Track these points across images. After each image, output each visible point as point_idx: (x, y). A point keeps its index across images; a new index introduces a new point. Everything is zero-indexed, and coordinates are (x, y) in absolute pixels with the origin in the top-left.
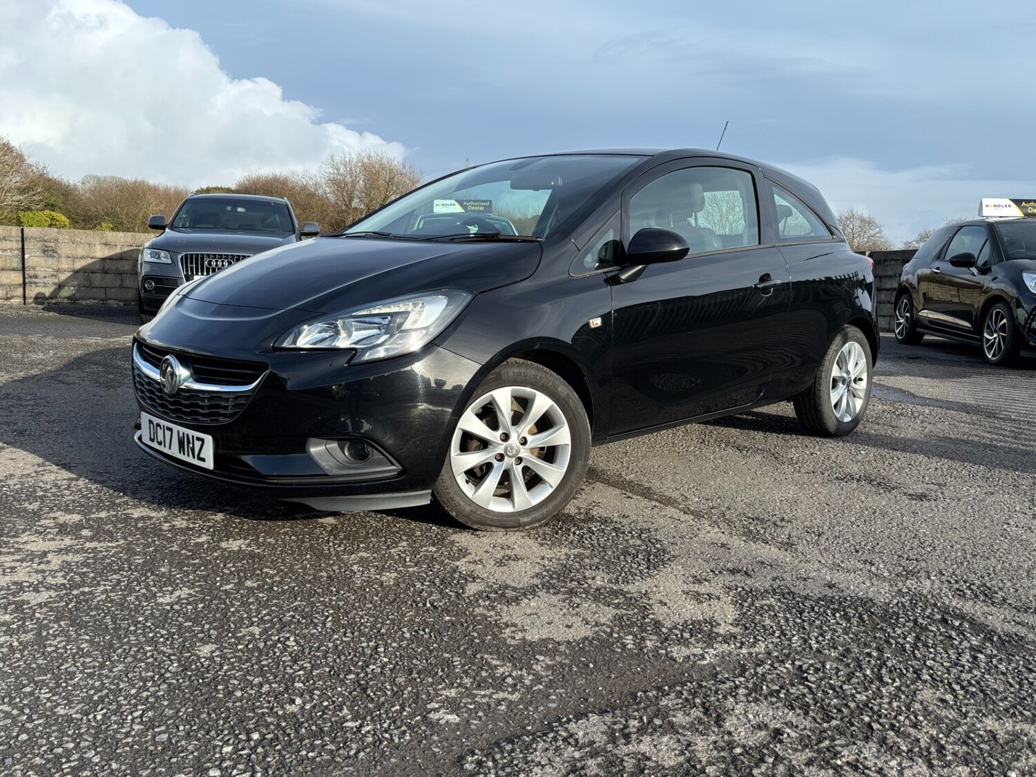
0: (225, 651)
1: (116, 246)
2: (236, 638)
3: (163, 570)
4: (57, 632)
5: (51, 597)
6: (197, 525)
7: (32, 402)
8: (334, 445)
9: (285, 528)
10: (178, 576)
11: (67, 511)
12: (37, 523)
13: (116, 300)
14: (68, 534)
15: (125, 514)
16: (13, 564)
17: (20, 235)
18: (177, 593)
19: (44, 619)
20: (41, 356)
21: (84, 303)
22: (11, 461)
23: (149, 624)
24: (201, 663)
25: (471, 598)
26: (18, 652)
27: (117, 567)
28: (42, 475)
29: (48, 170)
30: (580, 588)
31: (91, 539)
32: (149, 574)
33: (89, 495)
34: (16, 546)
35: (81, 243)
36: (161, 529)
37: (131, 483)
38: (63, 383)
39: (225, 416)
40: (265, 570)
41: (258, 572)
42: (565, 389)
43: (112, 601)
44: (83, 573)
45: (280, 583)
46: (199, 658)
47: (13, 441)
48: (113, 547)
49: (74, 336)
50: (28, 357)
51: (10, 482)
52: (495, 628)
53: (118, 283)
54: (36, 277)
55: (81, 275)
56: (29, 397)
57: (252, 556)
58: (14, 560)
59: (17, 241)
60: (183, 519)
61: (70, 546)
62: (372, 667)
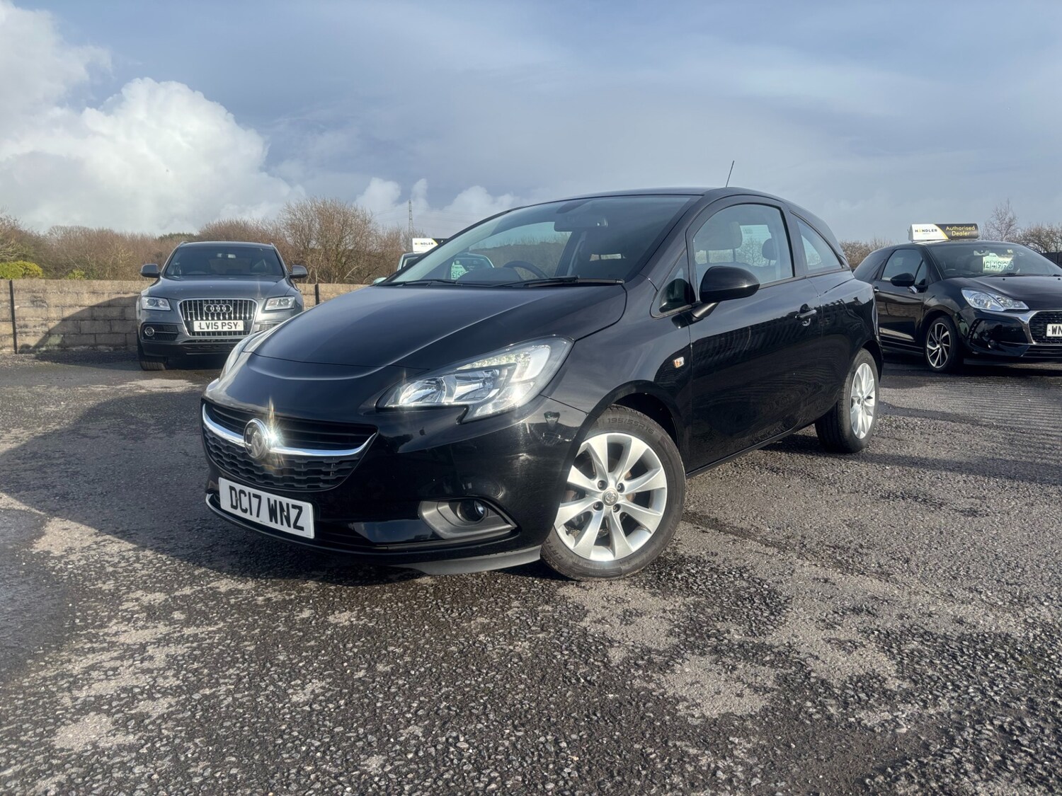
0: (397, 763)
1: (103, 293)
2: (401, 743)
3: (281, 658)
4: (196, 755)
5: (171, 706)
6: (293, 597)
7: (62, 460)
8: (445, 507)
9: (386, 593)
10: (301, 664)
11: (147, 589)
12: (120, 607)
13: (106, 345)
14: (159, 618)
15: (211, 589)
16: (112, 664)
17: (9, 287)
18: (309, 687)
19: (175, 737)
20: (52, 408)
21: (74, 349)
22: (65, 532)
23: (295, 734)
24: (376, 783)
25: (621, 668)
26: (161, 788)
27: (229, 659)
28: (104, 546)
29: (19, 223)
30: (722, 645)
31: (187, 623)
32: (269, 665)
33: (164, 568)
34: (108, 639)
35: (69, 292)
36: (257, 605)
37: (202, 549)
38: (87, 437)
39: (326, 482)
40: (391, 648)
41: (384, 652)
42: (659, 432)
43: (241, 705)
44: (196, 670)
45: (413, 664)
46: (372, 778)
47: (58, 507)
48: (215, 632)
49: (78, 384)
50: (41, 410)
51: (72, 557)
52: (666, 703)
53: (107, 329)
54: (26, 326)
55: (70, 323)
56: (57, 455)
57: (369, 632)
58: (112, 659)
59: (6, 293)
60: (275, 591)
61: (168, 634)
62: (566, 770)
